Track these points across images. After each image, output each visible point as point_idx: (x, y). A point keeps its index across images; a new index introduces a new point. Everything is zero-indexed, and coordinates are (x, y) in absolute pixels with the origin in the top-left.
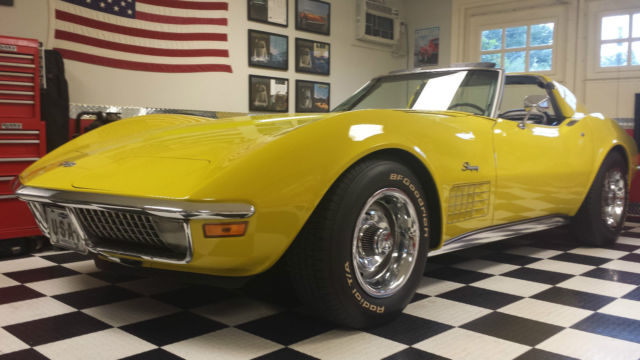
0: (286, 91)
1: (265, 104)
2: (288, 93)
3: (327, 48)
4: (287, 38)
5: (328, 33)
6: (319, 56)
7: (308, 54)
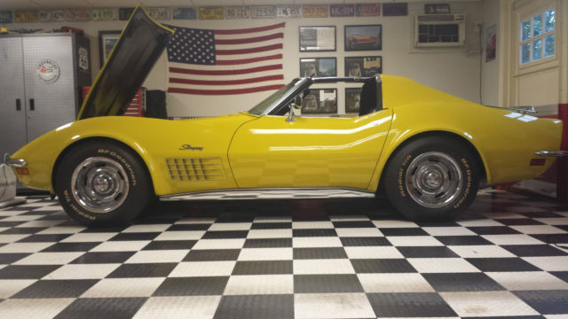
0: (335, 97)
1: (314, 109)
2: (336, 98)
3: (378, 59)
4: (335, 58)
5: (379, 48)
6: (369, 67)
7: (357, 67)
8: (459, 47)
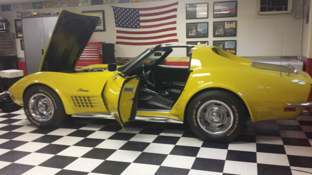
3: (234, 23)
4: (208, 23)
5: (235, 15)
6: (228, 27)
7: (221, 28)
8: (288, 13)
